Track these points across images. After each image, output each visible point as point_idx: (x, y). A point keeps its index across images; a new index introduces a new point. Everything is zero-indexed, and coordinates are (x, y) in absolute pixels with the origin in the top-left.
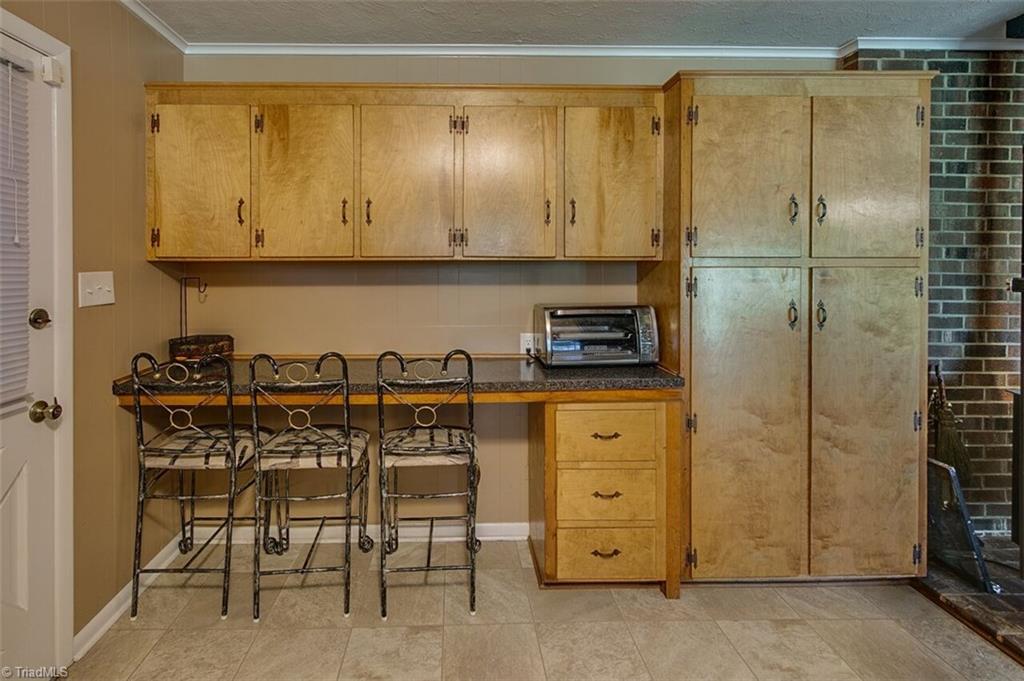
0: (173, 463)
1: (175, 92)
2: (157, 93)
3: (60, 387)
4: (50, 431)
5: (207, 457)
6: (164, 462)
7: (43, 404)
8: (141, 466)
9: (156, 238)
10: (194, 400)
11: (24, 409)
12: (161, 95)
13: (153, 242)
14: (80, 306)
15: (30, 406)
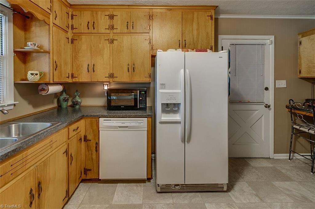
0: (300, 128)
1: (306, 34)
2: (301, 35)
3: (271, 103)
4: (269, 110)
5: (309, 130)
6: (298, 127)
7: (267, 105)
8: (292, 127)
9: (300, 72)
10: (304, 113)
11: (263, 104)
12: (302, 35)
13: (299, 73)
14: (276, 87)
15: (265, 104)
